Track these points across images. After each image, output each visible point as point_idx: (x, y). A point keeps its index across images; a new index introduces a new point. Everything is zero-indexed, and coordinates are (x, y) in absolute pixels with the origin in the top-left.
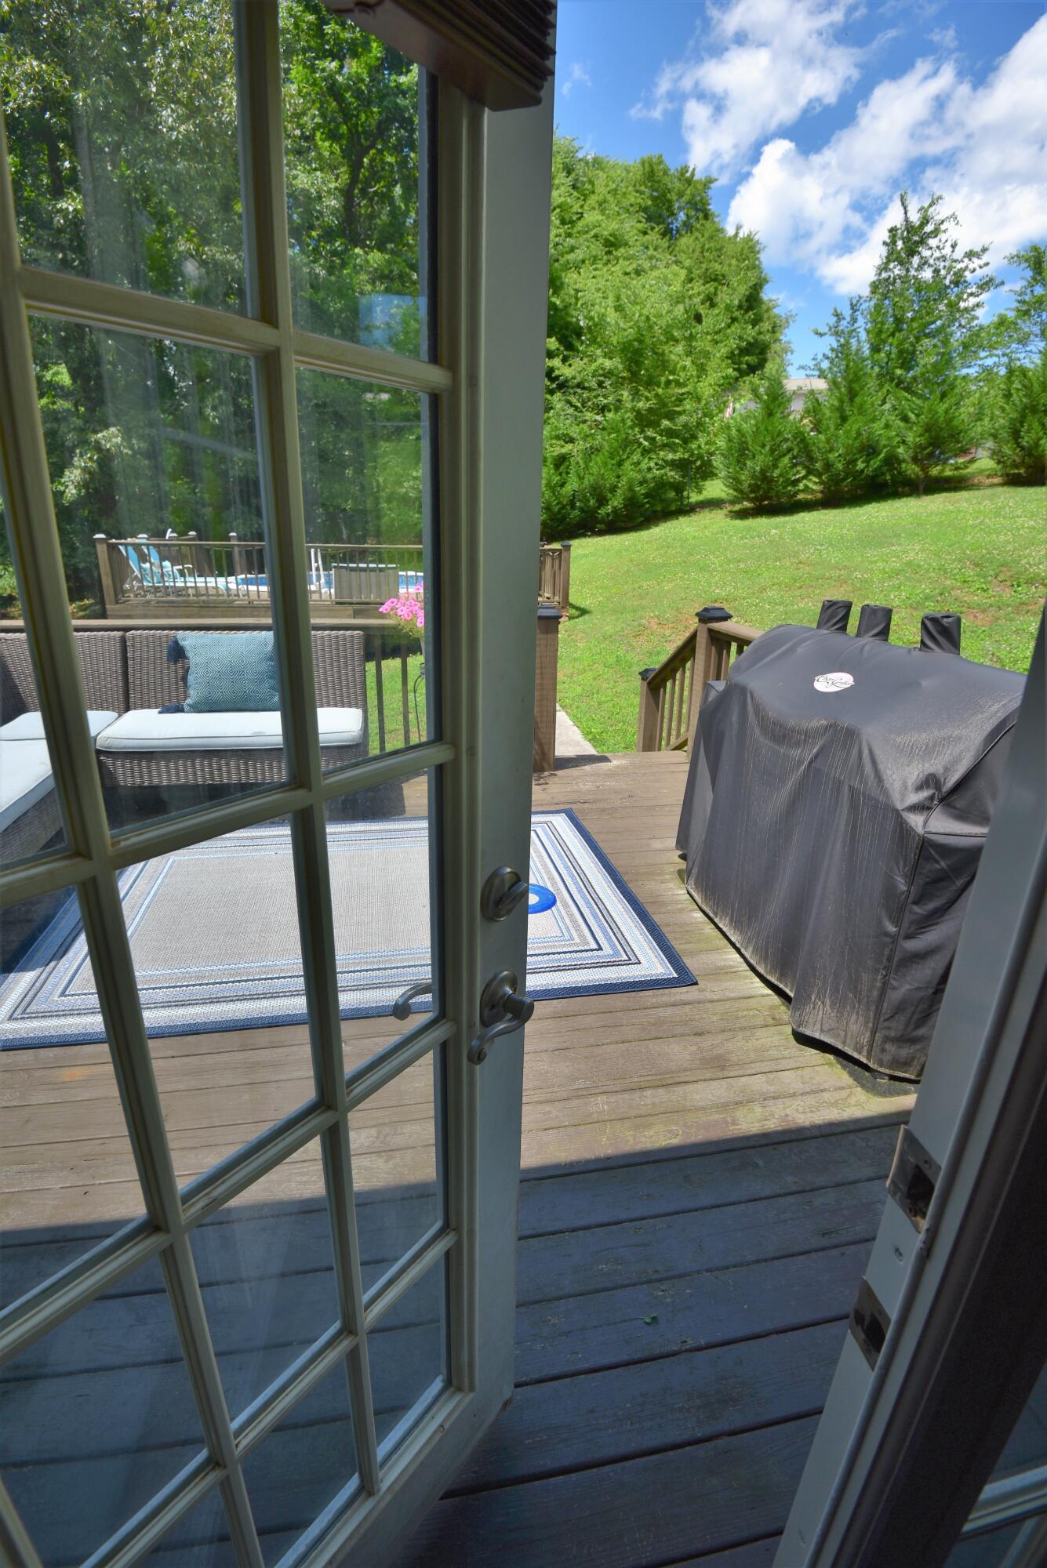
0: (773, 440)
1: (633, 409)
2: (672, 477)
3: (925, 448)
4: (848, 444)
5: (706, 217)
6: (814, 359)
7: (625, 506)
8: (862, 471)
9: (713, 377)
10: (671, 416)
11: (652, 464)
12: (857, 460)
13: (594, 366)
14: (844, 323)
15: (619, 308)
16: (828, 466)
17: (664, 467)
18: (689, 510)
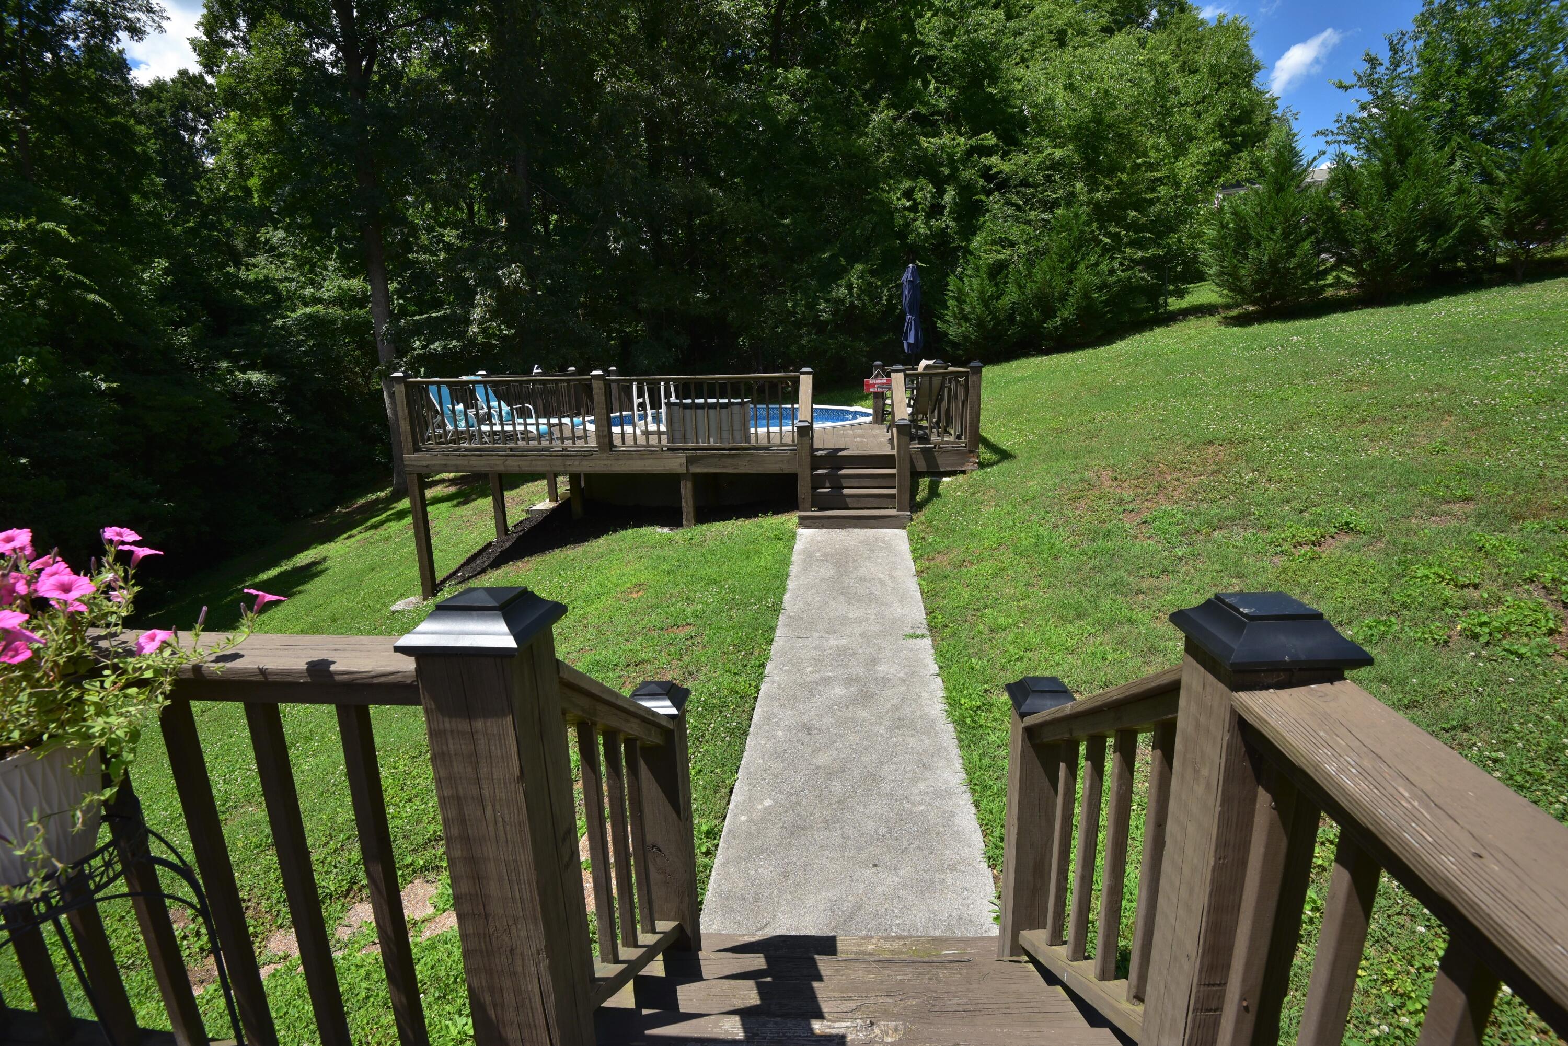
0: (1286, 220)
1: (1089, 203)
2: (1143, 278)
3: (1526, 217)
4: (1402, 219)
5: (1182, 10)
6: (1337, 121)
7: (1079, 317)
8: (1426, 253)
9: (1197, 153)
10: (1141, 205)
11: (1116, 265)
12: (1416, 238)
13: (1041, 156)
14: (1381, 70)
15: (1070, 87)
16: (1371, 249)
17: (1132, 268)
18: (1169, 319)
